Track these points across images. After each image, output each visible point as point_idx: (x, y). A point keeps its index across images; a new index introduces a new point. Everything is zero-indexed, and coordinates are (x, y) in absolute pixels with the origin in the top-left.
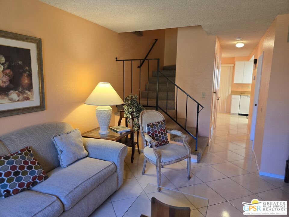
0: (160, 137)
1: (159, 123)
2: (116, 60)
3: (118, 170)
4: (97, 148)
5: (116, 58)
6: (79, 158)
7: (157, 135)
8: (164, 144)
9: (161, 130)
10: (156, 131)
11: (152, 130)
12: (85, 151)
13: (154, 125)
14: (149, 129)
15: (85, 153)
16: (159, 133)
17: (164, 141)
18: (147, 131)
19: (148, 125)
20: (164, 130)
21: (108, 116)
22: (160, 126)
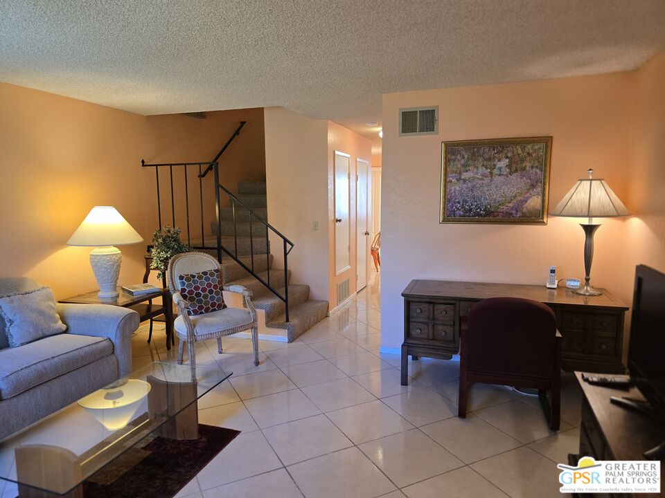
0: (206, 297)
1: (205, 273)
2: (143, 165)
3: (118, 351)
4: (83, 318)
5: (143, 162)
6: (47, 333)
7: (198, 295)
8: (215, 310)
9: (209, 285)
10: (197, 288)
11: (189, 286)
12: (60, 322)
13: (193, 276)
14: (183, 284)
15: (60, 325)
16: (204, 290)
17: (213, 305)
18: (180, 288)
19: (181, 278)
20: (215, 287)
21: (113, 265)
22: (207, 279)
